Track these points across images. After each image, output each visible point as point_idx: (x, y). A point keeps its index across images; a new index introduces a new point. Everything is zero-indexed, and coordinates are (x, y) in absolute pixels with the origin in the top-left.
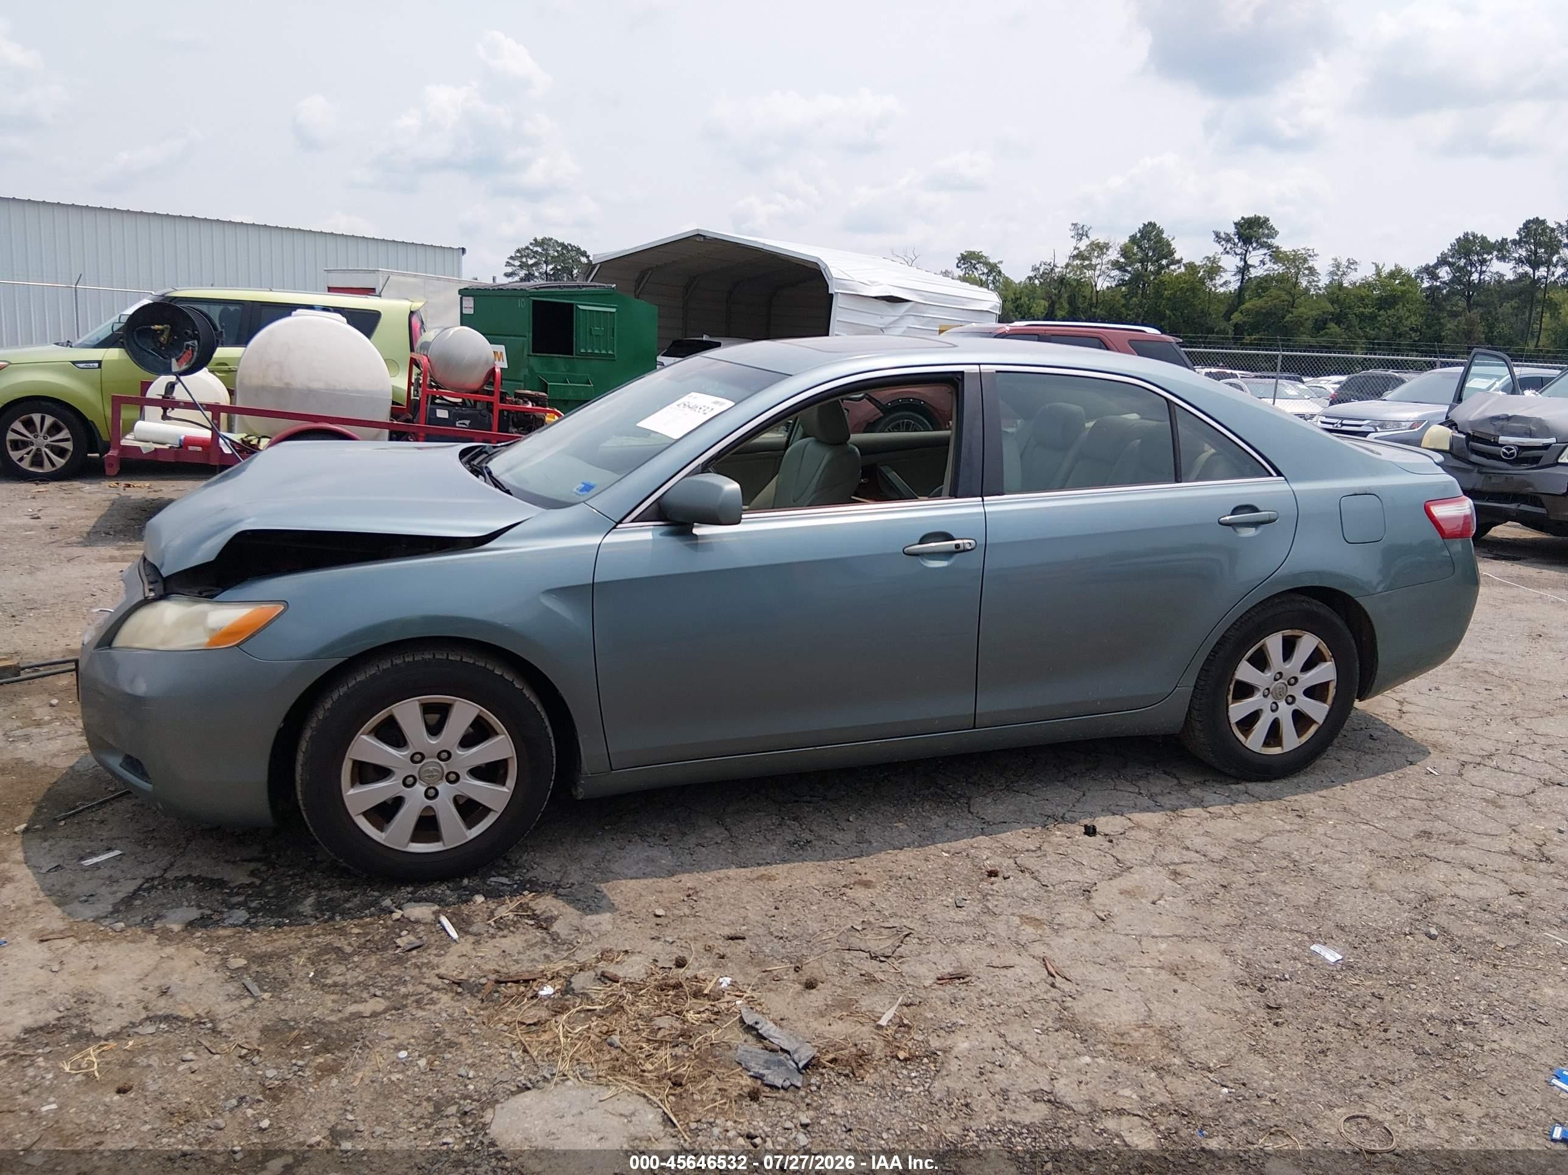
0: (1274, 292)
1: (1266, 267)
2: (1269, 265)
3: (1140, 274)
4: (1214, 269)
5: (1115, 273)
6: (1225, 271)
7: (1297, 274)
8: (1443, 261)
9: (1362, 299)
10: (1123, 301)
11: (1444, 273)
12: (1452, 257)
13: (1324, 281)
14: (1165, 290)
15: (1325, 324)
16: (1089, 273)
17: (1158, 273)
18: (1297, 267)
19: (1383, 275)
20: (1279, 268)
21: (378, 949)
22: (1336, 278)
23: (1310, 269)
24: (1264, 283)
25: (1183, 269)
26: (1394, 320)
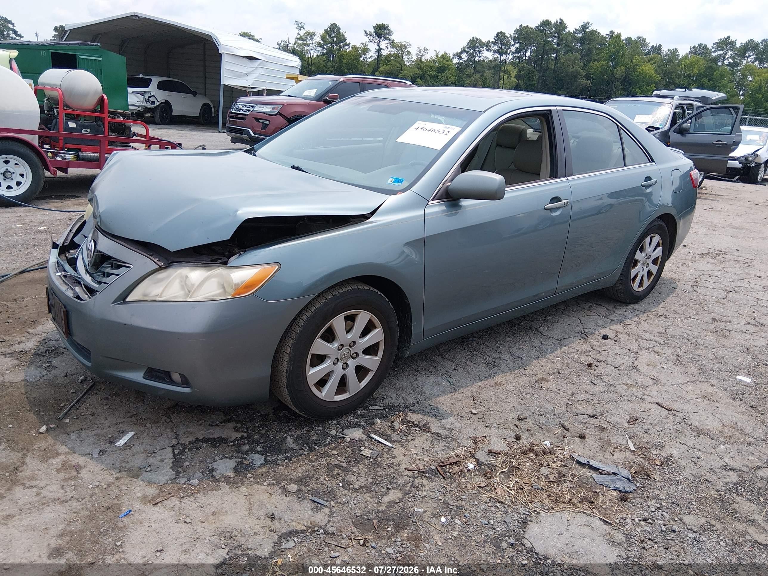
0: (393, 63)
1: (389, 50)
2: (390, 49)
3: (331, 50)
4: (365, 50)
5: (319, 49)
6: (371, 51)
7: (403, 54)
8: (464, 51)
9: (431, 67)
10: (324, 64)
11: (464, 56)
12: (468, 48)
13: (414, 58)
14: (344, 59)
15: (416, 79)
16: (306, 48)
17: (339, 50)
18: (402, 50)
19: (439, 56)
20: (394, 51)
21: (358, 461)
22: (419, 57)
23: (408, 52)
24: (388, 58)
25: (351, 49)
26: (445, 78)
